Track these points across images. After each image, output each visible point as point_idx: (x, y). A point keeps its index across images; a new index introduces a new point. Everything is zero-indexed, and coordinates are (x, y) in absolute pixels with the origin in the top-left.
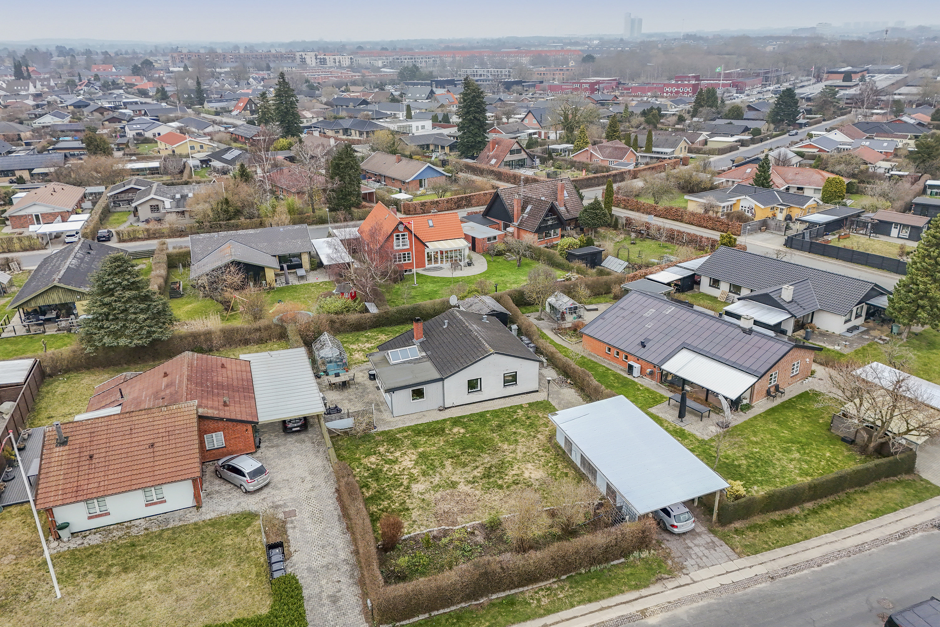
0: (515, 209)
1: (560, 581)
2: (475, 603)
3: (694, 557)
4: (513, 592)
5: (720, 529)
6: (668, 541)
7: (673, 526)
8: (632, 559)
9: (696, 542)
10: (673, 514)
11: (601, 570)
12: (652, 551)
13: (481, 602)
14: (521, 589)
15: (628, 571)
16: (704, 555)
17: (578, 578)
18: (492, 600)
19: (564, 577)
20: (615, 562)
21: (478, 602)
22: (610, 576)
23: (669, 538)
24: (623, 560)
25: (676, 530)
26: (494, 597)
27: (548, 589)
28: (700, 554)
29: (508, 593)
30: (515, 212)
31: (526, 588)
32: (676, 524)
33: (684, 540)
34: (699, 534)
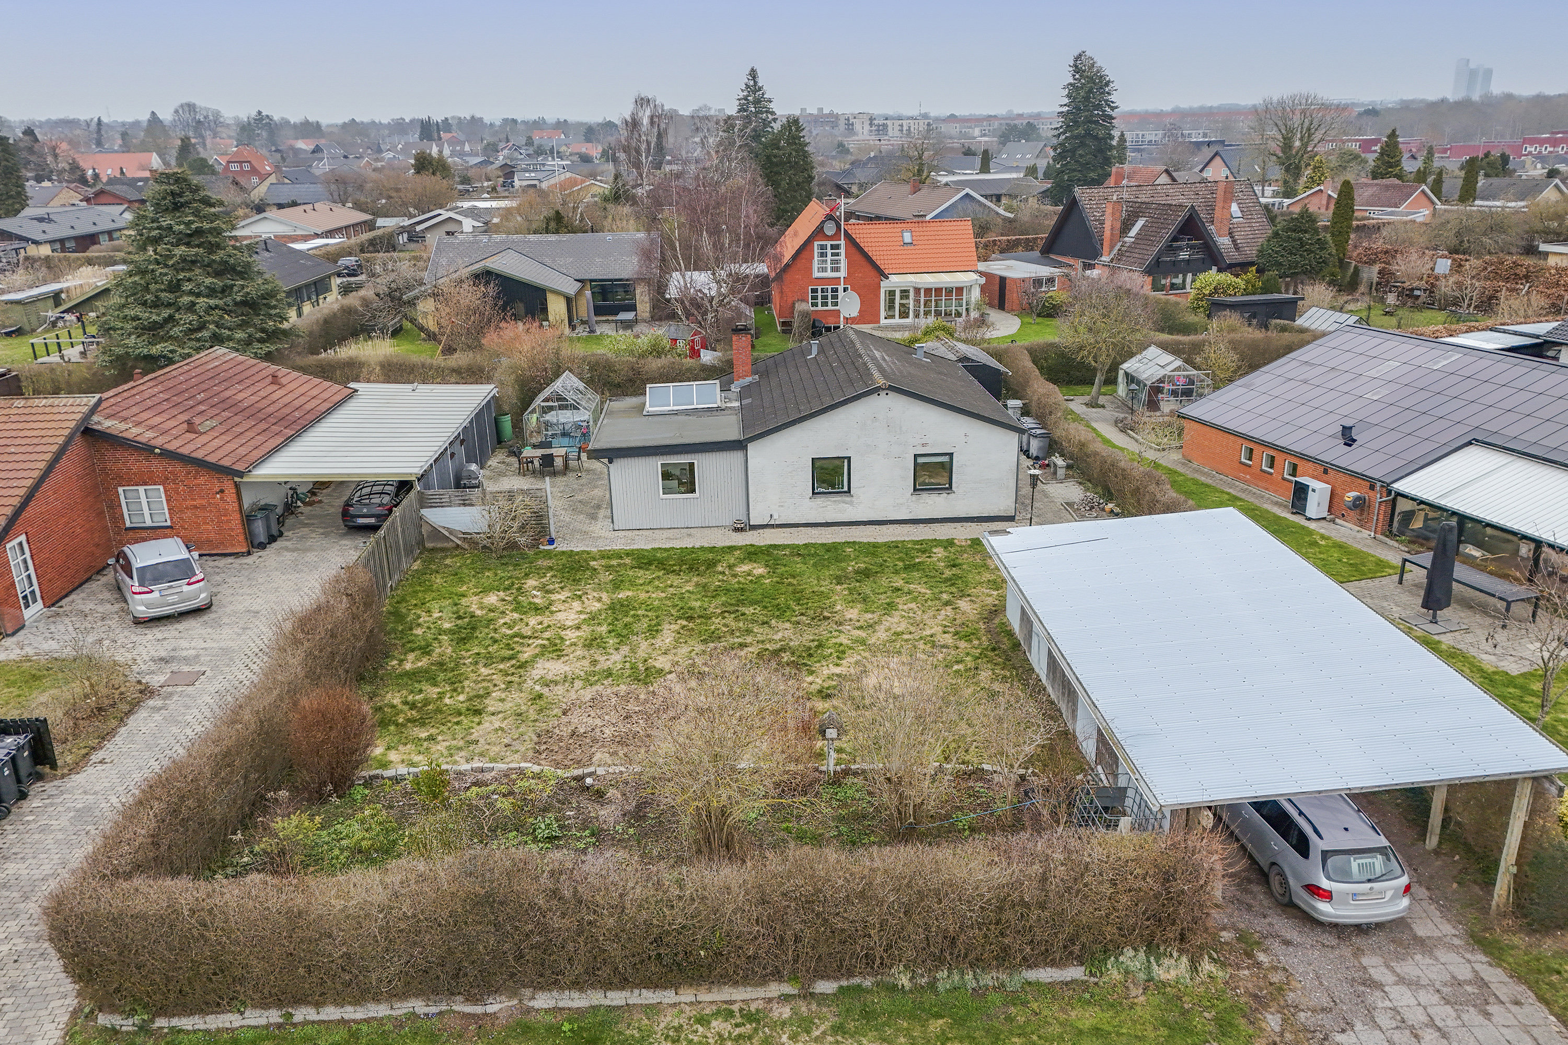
0: (1108, 226)
1: (808, 996)
2: (469, 1009)
3: (1384, 1020)
4: (617, 998)
5: (1520, 940)
6: (1287, 943)
7: (1315, 890)
8: (1115, 975)
9: (1408, 968)
10: (1318, 845)
11: (979, 993)
12: (1207, 966)
13: (491, 1009)
14: (649, 997)
15: (1087, 1017)
16: (1432, 1023)
17: (880, 1001)
18: (529, 1010)
19: (825, 987)
20: (1045, 975)
21: (479, 1009)
22: (1009, 1019)
23: (1292, 934)
24: (1075, 972)
25: (1324, 908)
26: (543, 1001)
27: (750, 1017)
28: (1416, 1017)
29: (596, 998)
30: (1107, 233)
31: (668, 996)
32: (1325, 884)
33: (1358, 952)
34: (1424, 945)
